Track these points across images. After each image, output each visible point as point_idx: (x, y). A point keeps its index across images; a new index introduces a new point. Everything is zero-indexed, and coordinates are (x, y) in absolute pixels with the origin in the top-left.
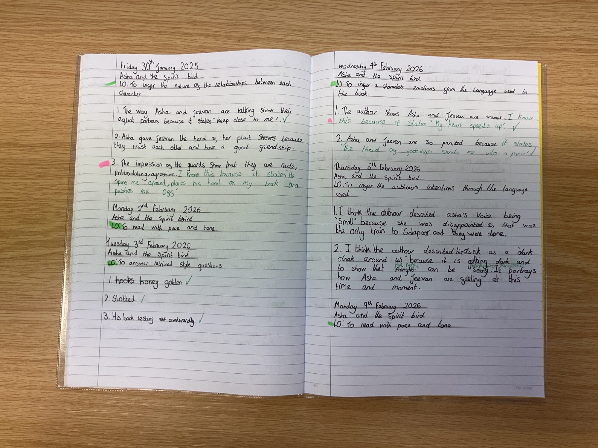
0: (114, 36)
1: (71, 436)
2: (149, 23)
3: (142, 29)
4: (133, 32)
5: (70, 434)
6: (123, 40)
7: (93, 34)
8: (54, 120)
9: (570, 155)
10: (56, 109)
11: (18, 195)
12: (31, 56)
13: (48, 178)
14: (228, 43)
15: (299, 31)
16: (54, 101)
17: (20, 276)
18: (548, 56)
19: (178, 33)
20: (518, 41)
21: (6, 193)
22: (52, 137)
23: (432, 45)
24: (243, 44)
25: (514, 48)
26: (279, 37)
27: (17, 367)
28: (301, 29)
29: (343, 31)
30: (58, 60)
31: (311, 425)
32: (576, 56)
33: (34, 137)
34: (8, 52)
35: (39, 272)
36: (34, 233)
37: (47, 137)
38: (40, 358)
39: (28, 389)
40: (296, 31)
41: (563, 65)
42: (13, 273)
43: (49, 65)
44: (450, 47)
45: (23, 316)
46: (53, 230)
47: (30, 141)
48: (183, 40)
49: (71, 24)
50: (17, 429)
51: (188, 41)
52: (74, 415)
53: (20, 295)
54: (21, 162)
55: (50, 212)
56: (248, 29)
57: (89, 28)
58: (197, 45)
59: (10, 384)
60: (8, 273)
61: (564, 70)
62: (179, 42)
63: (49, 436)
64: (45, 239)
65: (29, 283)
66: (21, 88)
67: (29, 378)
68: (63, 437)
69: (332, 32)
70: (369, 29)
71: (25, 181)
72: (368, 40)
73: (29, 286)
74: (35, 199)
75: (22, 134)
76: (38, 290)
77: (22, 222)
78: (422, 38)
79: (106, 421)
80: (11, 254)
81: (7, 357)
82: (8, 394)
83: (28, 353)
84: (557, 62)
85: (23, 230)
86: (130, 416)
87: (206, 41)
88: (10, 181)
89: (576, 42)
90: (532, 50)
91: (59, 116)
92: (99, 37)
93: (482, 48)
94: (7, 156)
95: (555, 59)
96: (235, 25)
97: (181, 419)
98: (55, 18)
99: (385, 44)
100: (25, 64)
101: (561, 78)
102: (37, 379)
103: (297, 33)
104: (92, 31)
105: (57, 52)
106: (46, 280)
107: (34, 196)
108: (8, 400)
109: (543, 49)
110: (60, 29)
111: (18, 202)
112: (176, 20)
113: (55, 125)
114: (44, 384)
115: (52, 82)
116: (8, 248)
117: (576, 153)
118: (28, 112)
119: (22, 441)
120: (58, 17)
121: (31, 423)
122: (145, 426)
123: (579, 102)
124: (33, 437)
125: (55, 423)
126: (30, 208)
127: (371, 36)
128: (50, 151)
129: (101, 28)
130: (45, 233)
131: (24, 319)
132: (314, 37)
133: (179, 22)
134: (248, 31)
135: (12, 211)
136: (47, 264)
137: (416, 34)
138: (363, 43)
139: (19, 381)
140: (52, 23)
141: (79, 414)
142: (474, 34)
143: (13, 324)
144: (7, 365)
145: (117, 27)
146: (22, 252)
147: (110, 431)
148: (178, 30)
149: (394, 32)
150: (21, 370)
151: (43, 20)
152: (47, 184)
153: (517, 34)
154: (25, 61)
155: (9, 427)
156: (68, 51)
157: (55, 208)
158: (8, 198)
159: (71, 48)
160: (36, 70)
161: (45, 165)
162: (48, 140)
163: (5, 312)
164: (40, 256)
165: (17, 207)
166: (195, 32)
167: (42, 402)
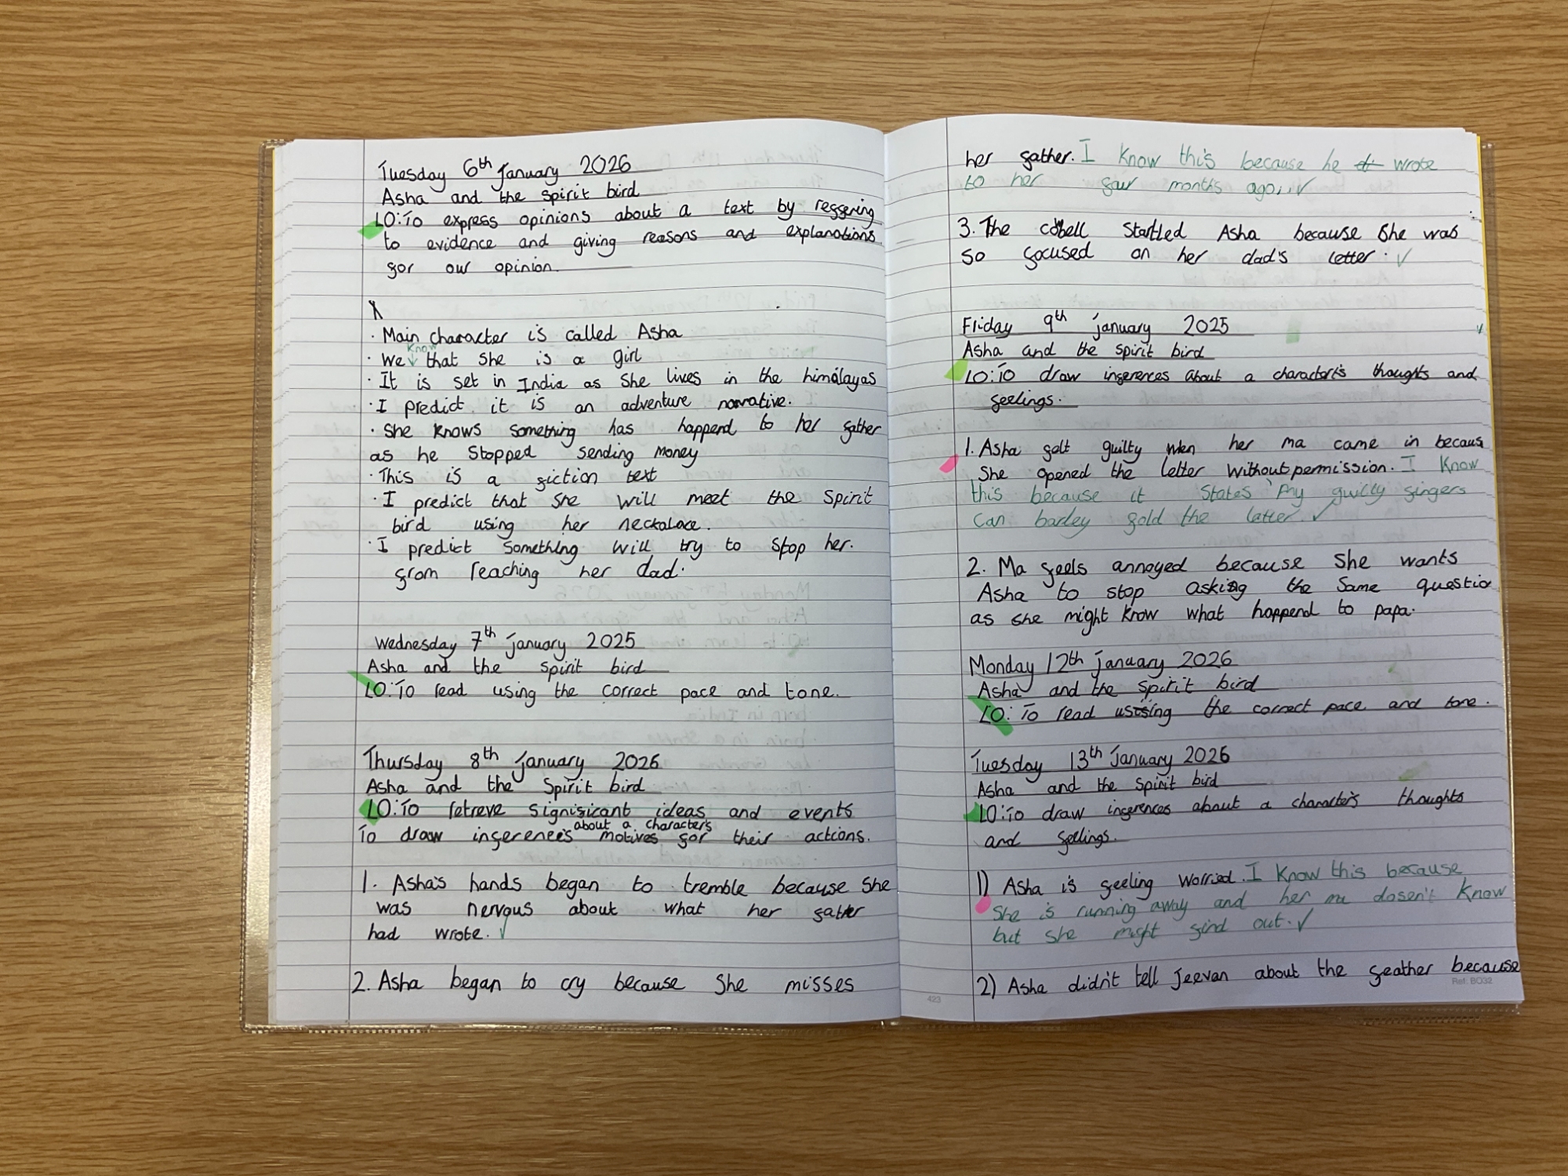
0: (332, 56)
1: (277, 1116)
2: (422, 19)
3: (404, 34)
4: (382, 43)
5: (272, 1111)
6: (355, 66)
7: (276, 53)
8: (183, 287)
9: (1537, 323)
10: (189, 255)
11: (98, 488)
12: (113, 118)
13: (176, 440)
14: (636, 63)
15: (822, 24)
16: (179, 236)
17: (114, 704)
18: (1469, 68)
19: (501, 43)
20: (1393, 34)
21: (66, 485)
22: (181, 332)
23: (1171, 51)
24: (676, 64)
25: (1382, 52)
26: (770, 43)
27: (122, 942)
28: (828, 19)
29: (937, 22)
30: (184, 126)
31: (904, 1052)
32: (1542, 66)
33: (134, 333)
34: (48, 109)
35: (166, 689)
36: (145, 589)
37: (169, 332)
38: (182, 916)
39: (154, 1000)
40: (814, 24)
41: (1509, 90)
42: (95, 698)
43: (162, 139)
44: (1218, 55)
45: (131, 807)
46: (197, 579)
47: (120, 343)
48: (516, 61)
49: (217, 27)
50: (133, 1105)
51: (528, 62)
52: (279, 1062)
53: (118, 753)
54: (102, 402)
55: (188, 530)
56: (687, 24)
57: (262, 37)
58: (555, 71)
59: (105, 989)
60: (83, 696)
61: (1511, 105)
62: (506, 66)
63: (215, 1118)
64: (177, 602)
65: (142, 722)
66: (88, 205)
67: (154, 971)
68: (257, 1120)
69: (906, 25)
70: (1003, 13)
71: (114, 451)
72: (1005, 42)
73: (139, 729)
74: (145, 497)
75: (98, 327)
76: (166, 736)
77: (111, 560)
78: (1142, 32)
79: (363, 1071)
80: (87, 647)
81: (93, 919)
82: (103, 1015)
83: (147, 905)
84: (1493, 84)
85: (117, 580)
86: (431, 1055)
87: (578, 62)
88: (73, 453)
89: (1539, 31)
90: (1430, 54)
91: (195, 274)
92: (292, 60)
93: (1299, 55)
94: (61, 388)
95: (1489, 77)
96: (651, 14)
97: (566, 1054)
98: (170, 13)
99: (1050, 52)
100: (97, 140)
101: (1505, 126)
102: (177, 971)
103: (814, 30)
104: (271, 44)
105: (180, 104)
106: (184, 710)
107: (141, 491)
108: (101, 1031)
109: (1457, 52)
110: (187, 42)
111: (99, 508)
112: (494, 8)
113: (187, 299)
114: (196, 984)
115: (171, 184)
116: (79, 631)
117: (1552, 319)
118: (111, 267)
119: (145, 1137)
120: (178, 10)
121: (168, 1088)
122: (470, 1079)
123: (1554, 187)
124: (178, 1124)
125: (230, 1083)
126: (131, 521)
127: (1013, 32)
128: (178, 370)
129: (297, 36)
130: (178, 587)
131: (132, 816)
132: (861, 38)
133: (503, 12)
134: (686, 29)
135: (84, 533)
136: (187, 668)
137: (1127, 22)
138: (992, 52)
139: (128, 979)
140: (161, 27)
141: (295, 1057)
142: (1279, 20)
143: (103, 831)
144: (95, 939)
145: (337, 32)
146: (118, 640)
147: (380, 1097)
148: (501, 35)
149: (1072, 21)
150: (133, 950)
151: (137, 20)
152: (177, 455)
153: (1389, 16)
154: (95, 132)
155: (110, 1102)
156: (210, 99)
157: (201, 520)
158: (69, 499)
159: (218, 92)
160: (126, 154)
161: (167, 406)
162: (170, 339)
163: (80, 800)
164: (168, 647)
165: (98, 520)
166: (548, 36)
167: (192, 1031)
